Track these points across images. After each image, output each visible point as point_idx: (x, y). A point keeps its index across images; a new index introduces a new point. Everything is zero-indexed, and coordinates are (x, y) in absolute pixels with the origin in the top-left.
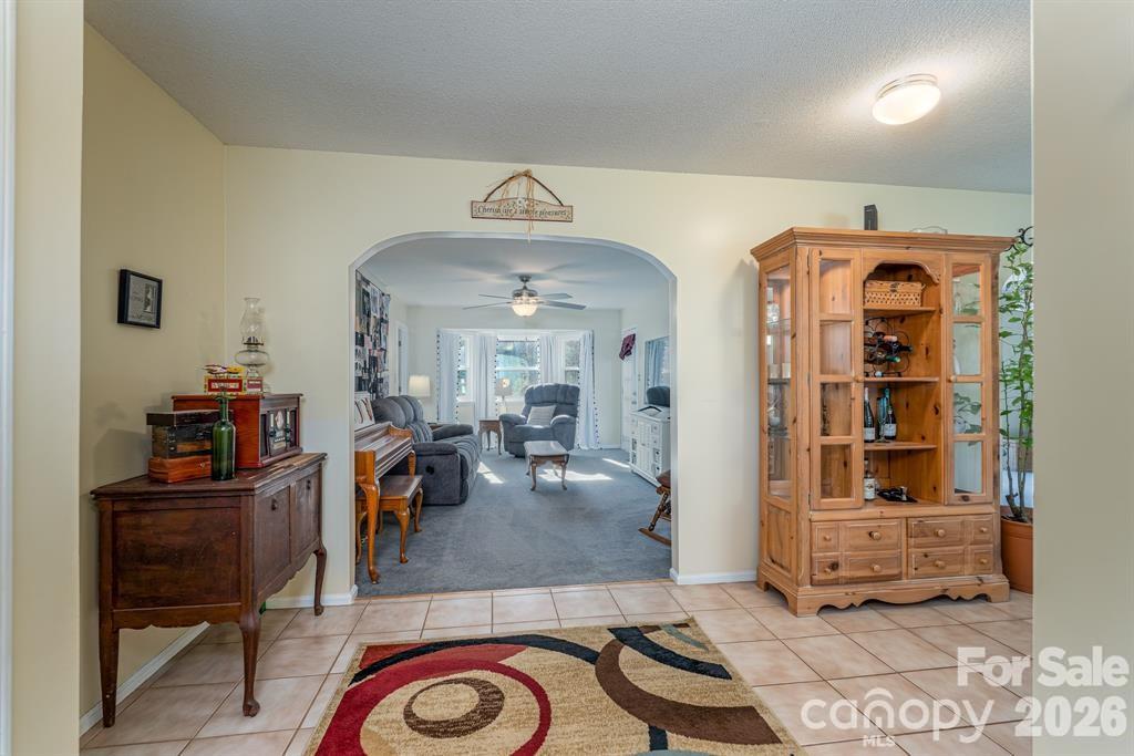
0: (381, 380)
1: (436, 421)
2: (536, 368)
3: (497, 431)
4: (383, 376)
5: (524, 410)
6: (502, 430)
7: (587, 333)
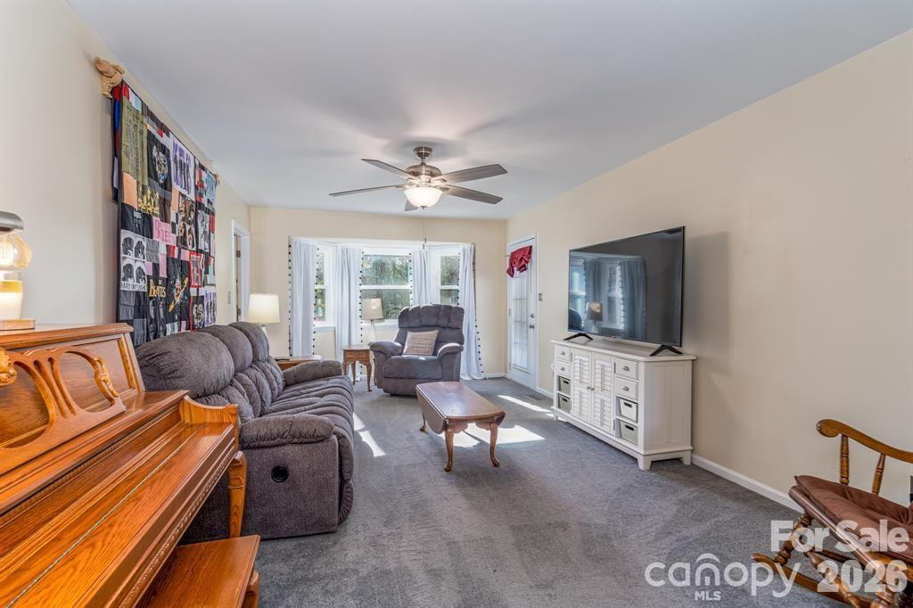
0: (200, 300)
1: (286, 355)
2: (408, 286)
3: (366, 362)
4: (202, 292)
5: (398, 337)
6: (372, 361)
7: (468, 246)
